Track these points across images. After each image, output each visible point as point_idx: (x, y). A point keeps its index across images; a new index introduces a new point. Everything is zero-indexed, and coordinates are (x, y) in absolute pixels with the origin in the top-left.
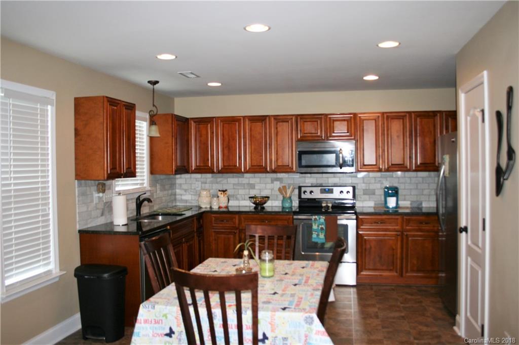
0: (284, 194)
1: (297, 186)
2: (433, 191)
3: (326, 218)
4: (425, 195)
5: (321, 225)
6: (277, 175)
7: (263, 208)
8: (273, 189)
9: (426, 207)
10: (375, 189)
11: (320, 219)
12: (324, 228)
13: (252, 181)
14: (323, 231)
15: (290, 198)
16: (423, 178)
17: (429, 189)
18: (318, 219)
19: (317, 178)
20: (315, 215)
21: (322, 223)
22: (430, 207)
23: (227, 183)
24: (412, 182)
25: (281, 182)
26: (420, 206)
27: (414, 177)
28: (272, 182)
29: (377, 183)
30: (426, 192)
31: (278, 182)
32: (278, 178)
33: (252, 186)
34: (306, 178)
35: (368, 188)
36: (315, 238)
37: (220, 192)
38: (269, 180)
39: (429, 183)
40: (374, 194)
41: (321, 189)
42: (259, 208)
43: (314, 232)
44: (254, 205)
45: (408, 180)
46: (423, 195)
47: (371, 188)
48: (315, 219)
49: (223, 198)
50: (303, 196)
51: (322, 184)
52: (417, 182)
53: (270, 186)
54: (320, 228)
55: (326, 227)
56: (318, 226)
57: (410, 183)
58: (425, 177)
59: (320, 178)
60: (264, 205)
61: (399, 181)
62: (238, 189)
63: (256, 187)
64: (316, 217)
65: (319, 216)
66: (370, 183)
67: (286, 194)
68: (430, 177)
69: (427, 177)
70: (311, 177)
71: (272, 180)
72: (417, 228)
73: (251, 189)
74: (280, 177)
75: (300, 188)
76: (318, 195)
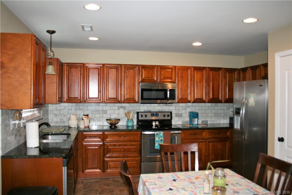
0: (129, 117)
1: (136, 112)
2: (214, 114)
3: (164, 133)
4: (209, 117)
5: (161, 137)
6: (122, 105)
7: (116, 127)
8: (119, 114)
9: (210, 124)
10: (182, 114)
11: (160, 133)
12: (163, 139)
13: (105, 108)
14: (162, 142)
15: (132, 119)
16: (208, 106)
17: (211, 113)
18: (159, 133)
19: (147, 106)
20: (157, 131)
21: (162, 136)
22: (212, 124)
23: (87, 110)
24: (203, 109)
25: (125, 109)
26: (207, 123)
27: (203, 106)
28: (119, 109)
29: (183, 110)
30: (210, 115)
31: (123, 109)
32: (123, 106)
33: (105, 112)
34: (141, 107)
35: (178, 113)
36: (157, 146)
37: (84, 116)
38: (116, 108)
39: (211, 110)
40: (181, 116)
41: (151, 114)
42: (113, 127)
43: (156, 143)
44: (110, 125)
45: (200, 108)
46: (208, 116)
47: (179, 113)
48: (157, 134)
49: (87, 120)
50: (140, 118)
51: (150, 110)
52: (205, 109)
53: (117, 112)
54: (160, 140)
55: (164, 139)
56: (159, 138)
57: (202, 110)
58: (209, 106)
59: (150, 106)
60: (117, 125)
61: (195, 108)
62: (95, 114)
63: (108, 113)
64: (158, 132)
65: (159, 132)
66: (179, 110)
67: (130, 117)
68: (212, 106)
69: (210, 106)
70: (144, 106)
71: (118, 108)
72: (214, 137)
73: (104, 114)
74: (124, 106)
75: (138, 113)
76: (149, 118)
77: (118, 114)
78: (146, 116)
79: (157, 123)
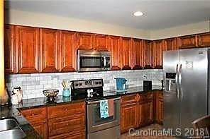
3: (108, 101)
7: (54, 99)
13: (37, 79)
18: (104, 102)
25: (59, 79)
28: (52, 79)
32: (57, 76)
35: (106, 80)
37: (16, 90)
41: (85, 82)
42: (51, 100)
49: (19, 94)
50: (76, 87)
62: (27, 86)
75: (73, 82)
76: (84, 86)
77: (52, 84)
78: (81, 84)
79: (92, 91)
